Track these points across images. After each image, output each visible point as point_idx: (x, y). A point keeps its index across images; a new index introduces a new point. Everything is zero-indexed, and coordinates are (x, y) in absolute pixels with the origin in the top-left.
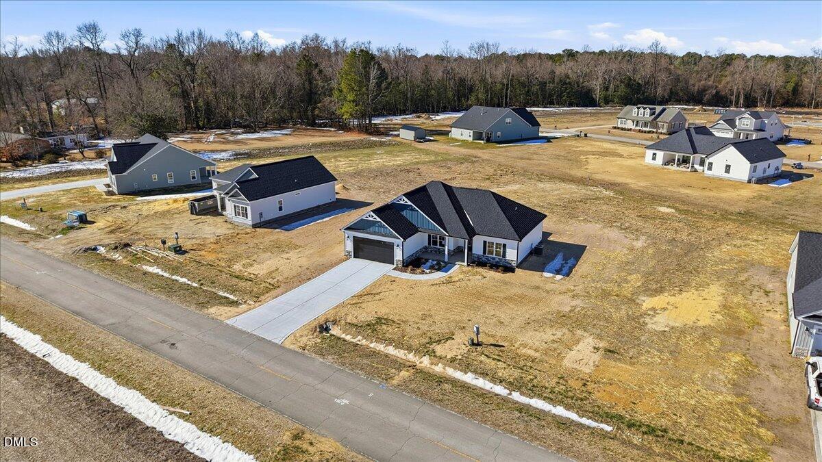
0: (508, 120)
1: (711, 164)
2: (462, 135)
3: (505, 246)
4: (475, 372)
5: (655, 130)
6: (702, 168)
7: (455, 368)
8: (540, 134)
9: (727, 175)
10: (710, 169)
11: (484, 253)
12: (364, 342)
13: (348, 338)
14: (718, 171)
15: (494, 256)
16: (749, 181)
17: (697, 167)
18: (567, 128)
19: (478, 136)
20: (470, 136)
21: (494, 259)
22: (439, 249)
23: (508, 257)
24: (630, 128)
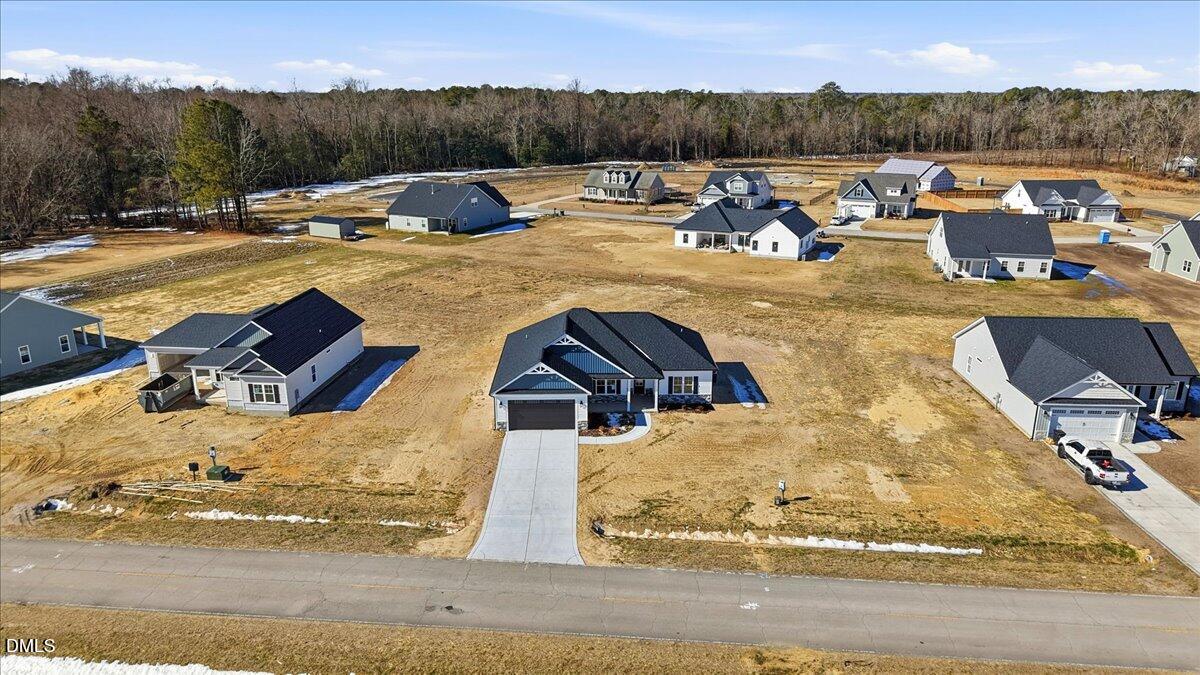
0: (474, 200)
1: (755, 242)
2: (409, 224)
3: (696, 379)
4: (814, 533)
5: (634, 200)
6: (741, 247)
7: (790, 536)
8: (512, 216)
9: (775, 254)
10: (755, 248)
11: (670, 391)
12: (657, 535)
13: (633, 535)
14: (765, 250)
15: (683, 393)
16: (800, 259)
17: (736, 247)
18: (524, 204)
19: (435, 226)
20: (424, 226)
21: (683, 397)
22: (607, 397)
23: (701, 392)
24: (603, 198)
